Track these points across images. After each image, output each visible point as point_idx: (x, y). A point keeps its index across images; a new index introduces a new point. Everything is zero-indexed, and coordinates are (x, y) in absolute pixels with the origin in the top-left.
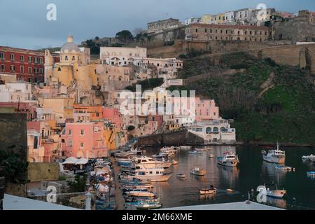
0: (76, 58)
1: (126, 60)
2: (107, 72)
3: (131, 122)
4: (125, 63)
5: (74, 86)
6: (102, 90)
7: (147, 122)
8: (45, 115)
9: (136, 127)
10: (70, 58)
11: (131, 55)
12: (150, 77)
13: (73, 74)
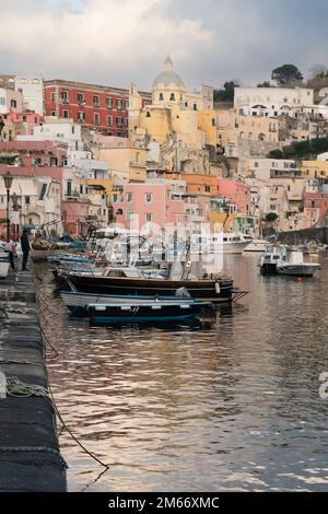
0: (177, 97)
1: (277, 109)
2: (237, 126)
3: (273, 207)
4: (276, 113)
5: (171, 142)
6: (227, 154)
7: (301, 210)
8: (96, 171)
9: (282, 216)
10: (167, 96)
11: (285, 100)
12: (314, 137)
13: (170, 122)
